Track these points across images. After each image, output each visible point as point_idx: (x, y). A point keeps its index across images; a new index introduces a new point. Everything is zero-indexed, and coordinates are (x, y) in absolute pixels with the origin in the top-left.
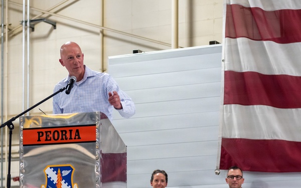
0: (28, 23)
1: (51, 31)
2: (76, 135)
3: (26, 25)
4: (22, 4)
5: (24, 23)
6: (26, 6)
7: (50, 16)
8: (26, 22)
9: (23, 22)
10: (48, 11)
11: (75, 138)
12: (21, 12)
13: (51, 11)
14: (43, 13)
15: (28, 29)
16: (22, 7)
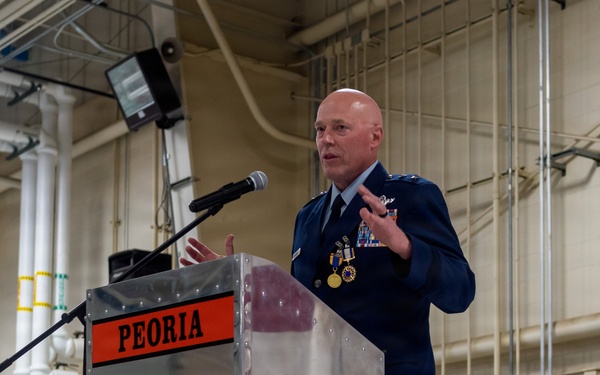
0: (548, 160)
1: (592, 171)
2: (193, 327)
3: (545, 165)
4: (538, 130)
5: (541, 162)
6: (545, 131)
7: (592, 143)
8: (545, 159)
9: (539, 159)
10: (586, 136)
11: (191, 336)
12: (537, 143)
13: (591, 135)
14: (578, 141)
15: (548, 171)
16: (539, 134)
